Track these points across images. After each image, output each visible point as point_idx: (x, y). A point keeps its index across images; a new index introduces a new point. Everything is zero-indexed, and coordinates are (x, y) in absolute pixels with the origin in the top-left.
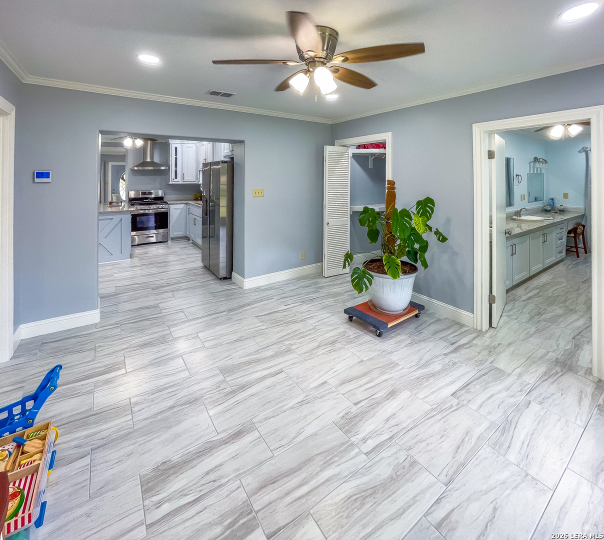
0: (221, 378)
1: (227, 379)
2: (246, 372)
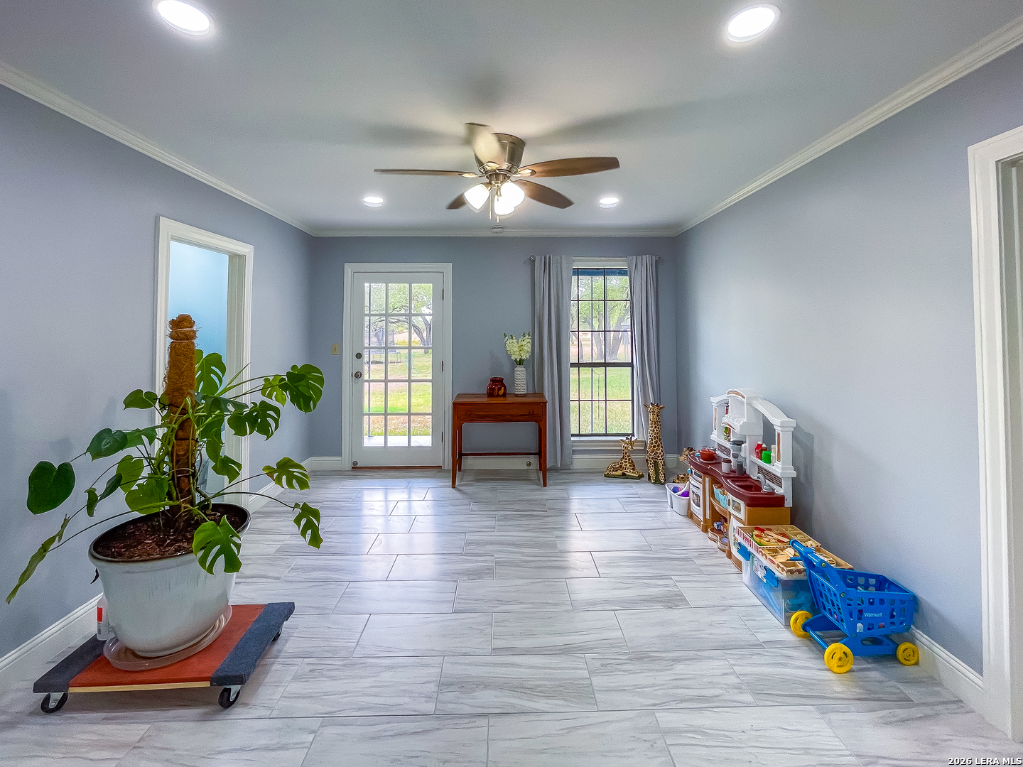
0: (598, 681)
1: (585, 674)
2: (550, 674)
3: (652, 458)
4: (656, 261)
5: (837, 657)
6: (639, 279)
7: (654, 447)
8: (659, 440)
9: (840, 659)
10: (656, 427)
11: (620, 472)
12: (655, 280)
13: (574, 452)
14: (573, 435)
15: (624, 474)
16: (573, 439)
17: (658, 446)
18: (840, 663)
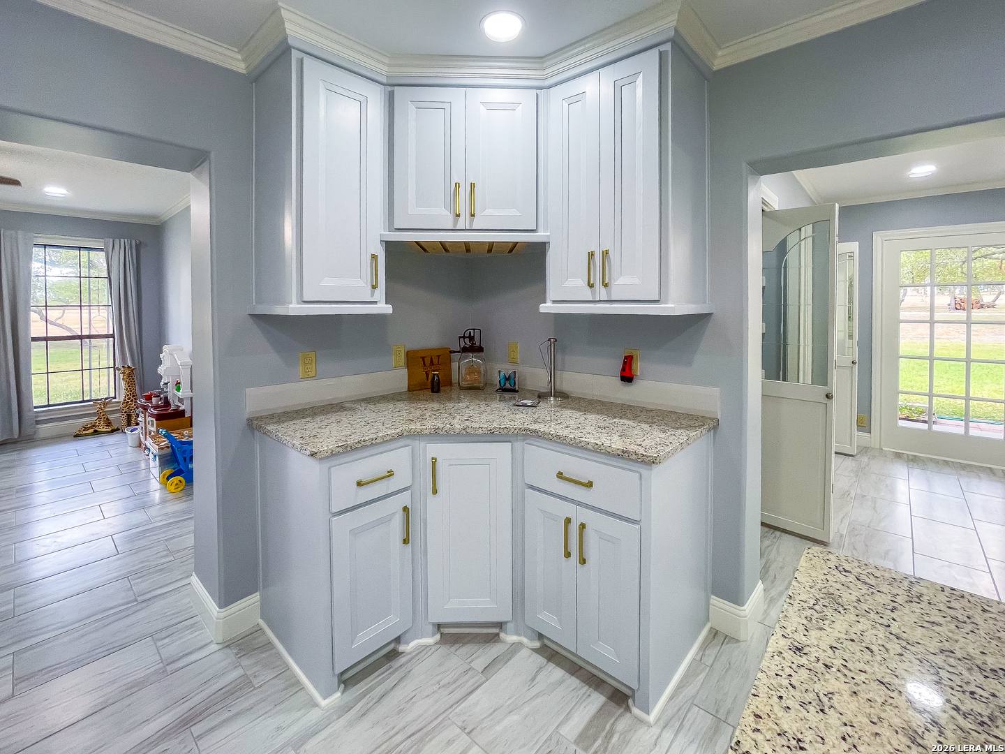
3: (125, 412)
4: (136, 245)
5: (174, 484)
6: (117, 259)
7: (128, 402)
8: (132, 396)
9: (176, 485)
10: (129, 386)
11: (92, 431)
12: (135, 261)
13: (38, 422)
14: (35, 407)
15: (95, 431)
16: (35, 410)
17: (132, 401)
18: (177, 487)
